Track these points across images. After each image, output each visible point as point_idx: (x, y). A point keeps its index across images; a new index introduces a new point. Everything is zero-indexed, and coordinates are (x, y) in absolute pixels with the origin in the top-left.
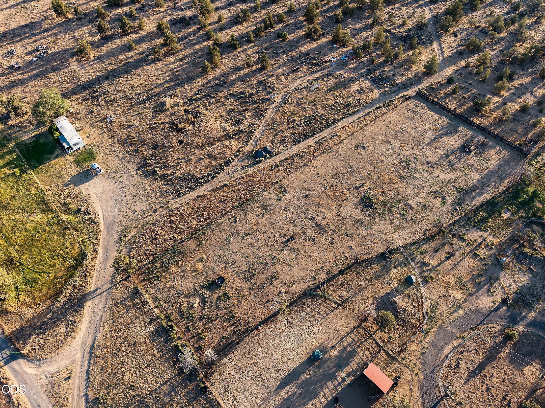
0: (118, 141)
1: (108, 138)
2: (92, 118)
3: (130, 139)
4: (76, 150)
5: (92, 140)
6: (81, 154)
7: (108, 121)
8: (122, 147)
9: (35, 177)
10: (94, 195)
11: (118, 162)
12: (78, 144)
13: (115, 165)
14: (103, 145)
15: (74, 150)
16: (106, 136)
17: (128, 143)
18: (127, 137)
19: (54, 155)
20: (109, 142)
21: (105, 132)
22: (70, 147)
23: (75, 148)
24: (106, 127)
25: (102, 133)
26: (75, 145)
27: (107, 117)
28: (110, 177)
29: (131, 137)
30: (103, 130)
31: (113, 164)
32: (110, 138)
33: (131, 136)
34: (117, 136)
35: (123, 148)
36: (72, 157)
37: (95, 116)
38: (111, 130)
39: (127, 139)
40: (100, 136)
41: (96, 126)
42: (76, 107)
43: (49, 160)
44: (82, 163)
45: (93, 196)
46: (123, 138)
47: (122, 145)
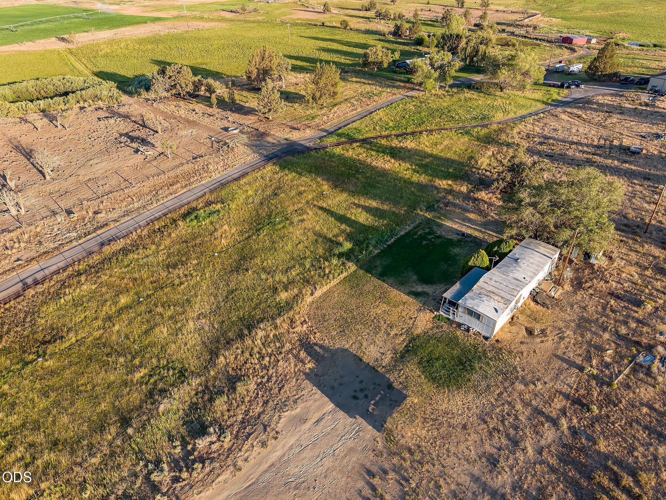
0: (574, 431)
1: (565, 389)
2: (613, 311)
3: (616, 480)
4: (459, 325)
5: (524, 348)
6: (453, 341)
7: (640, 359)
8: (553, 461)
9: (336, 281)
10: (274, 457)
11: (465, 480)
12: (478, 316)
13: (442, 474)
14: (521, 387)
15: (457, 319)
16: (572, 380)
17: (590, 478)
18: (619, 463)
19: (419, 289)
20: (549, 402)
21: (581, 369)
22: (454, 304)
23: (461, 317)
24: (608, 366)
25: (571, 364)
26: (471, 313)
27: (650, 348)
28: (376, 481)
29: (627, 480)
30: (589, 359)
31: (449, 462)
32: (567, 397)
33: (634, 474)
34: (598, 419)
35: (553, 470)
36: (430, 325)
37: (628, 316)
38: (609, 385)
39: (606, 468)
40: (557, 364)
41: (588, 336)
42: (619, 263)
43: (401, 284)
44: (416, 360)
45: (273, 451)
46: (602, 446)
47: (562, 459)
